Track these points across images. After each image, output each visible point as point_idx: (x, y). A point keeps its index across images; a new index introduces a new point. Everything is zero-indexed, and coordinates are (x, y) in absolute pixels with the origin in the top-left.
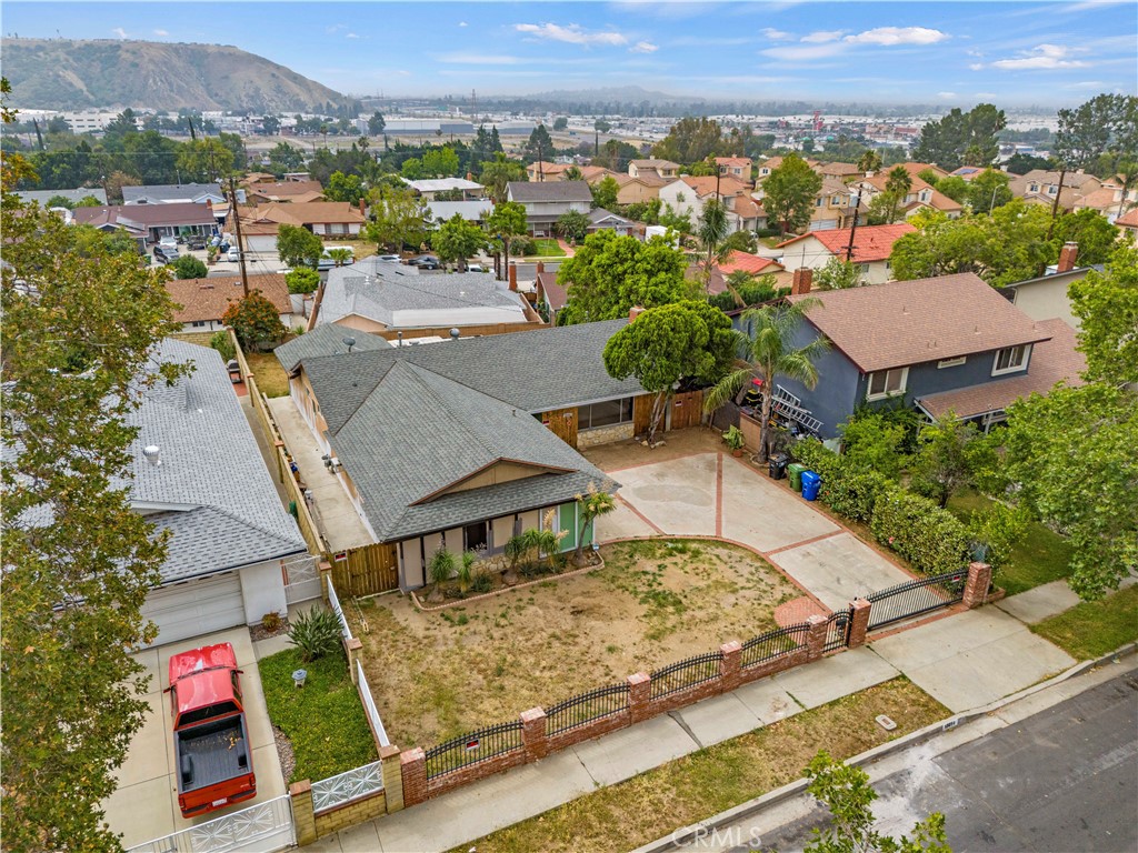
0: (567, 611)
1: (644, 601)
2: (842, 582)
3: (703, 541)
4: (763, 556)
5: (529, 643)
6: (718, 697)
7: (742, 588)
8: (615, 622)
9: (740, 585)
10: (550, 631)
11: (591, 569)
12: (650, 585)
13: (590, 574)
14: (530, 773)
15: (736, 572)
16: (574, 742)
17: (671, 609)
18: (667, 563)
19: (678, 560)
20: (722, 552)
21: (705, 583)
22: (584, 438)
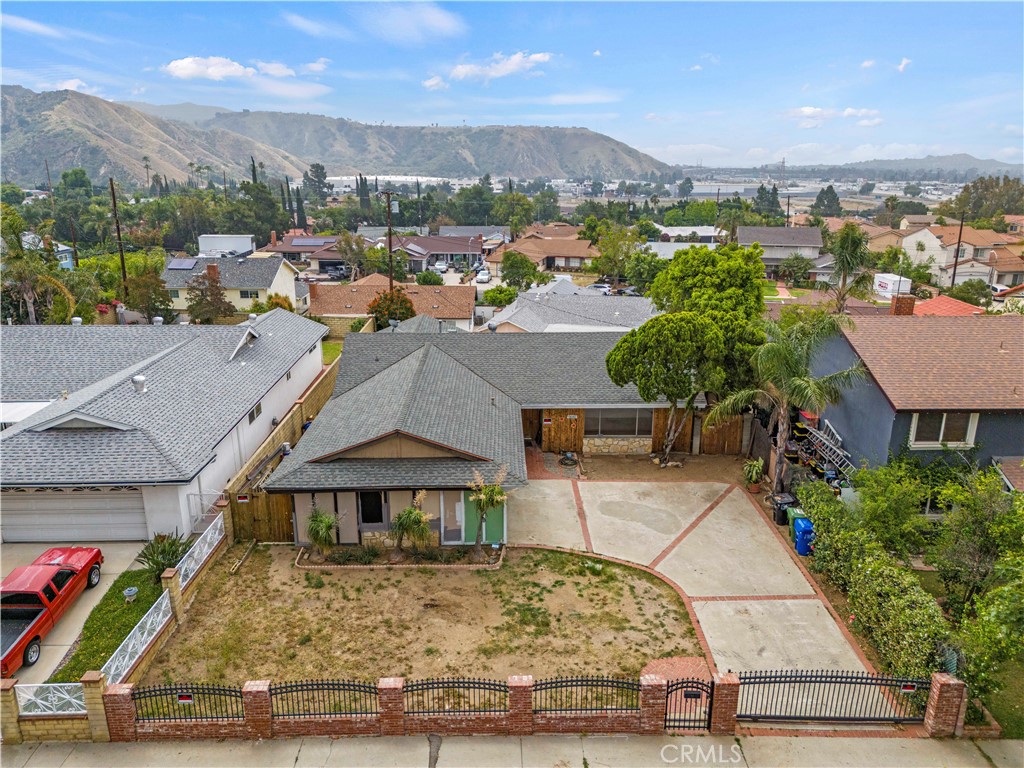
0: (422, 602)
1: (509, 613)
2: (764, 654)
3: (629, 568)
4: (685, 600)
5: (358, 622)
6: (501, 738)
7: (632, 628)
8: (459, 626)
9: (633, 624)
10: (387, 616)
11: (480, 567)
12: (530, 599)
13: (478, 571)
14: (242, 750)
15: (640, 609)
16: (308, 734)
17: (531, 629)
18: (569, 580)
19: (583, 581)
20: (642, 585)
21: (593, 612)
22: (589, 444)
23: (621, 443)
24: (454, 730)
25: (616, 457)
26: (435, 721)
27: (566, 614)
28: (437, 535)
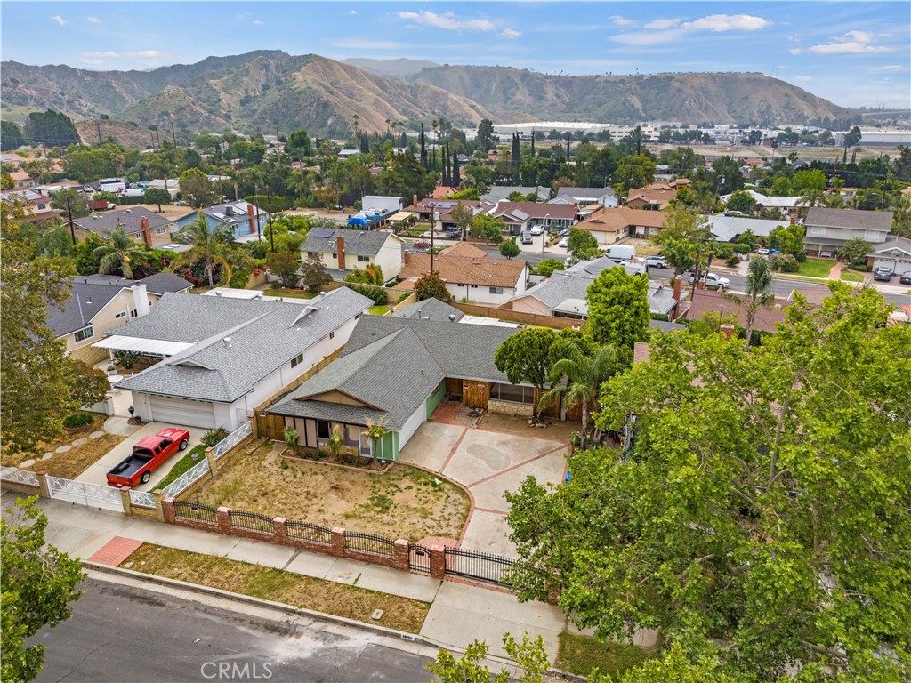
0: (332, 485)
1: (372, 499)
2: (493, 545)
3: (454, 485)
4: (472, 509)
5: (294, 490)
6: (329, 557)
7: (432, 518)
8: (342, 501)
9: (433, 516)
10: (309, 489)
11: (373, 471)
12: (388, 493)
13: (370, 474)
14: (215, 537)
15: (444, 509)
16: (244, 536)
17: (378, 509)
18: (416, 487)
19: (423, 488)
20: (455, 495)
21: (416, 506)
22: (494, 405)
23: (513, 406)
24: (309, 548)
25: (508, 415)
26: (300, 542)
27: (401, 504)
28: (357, 450)
